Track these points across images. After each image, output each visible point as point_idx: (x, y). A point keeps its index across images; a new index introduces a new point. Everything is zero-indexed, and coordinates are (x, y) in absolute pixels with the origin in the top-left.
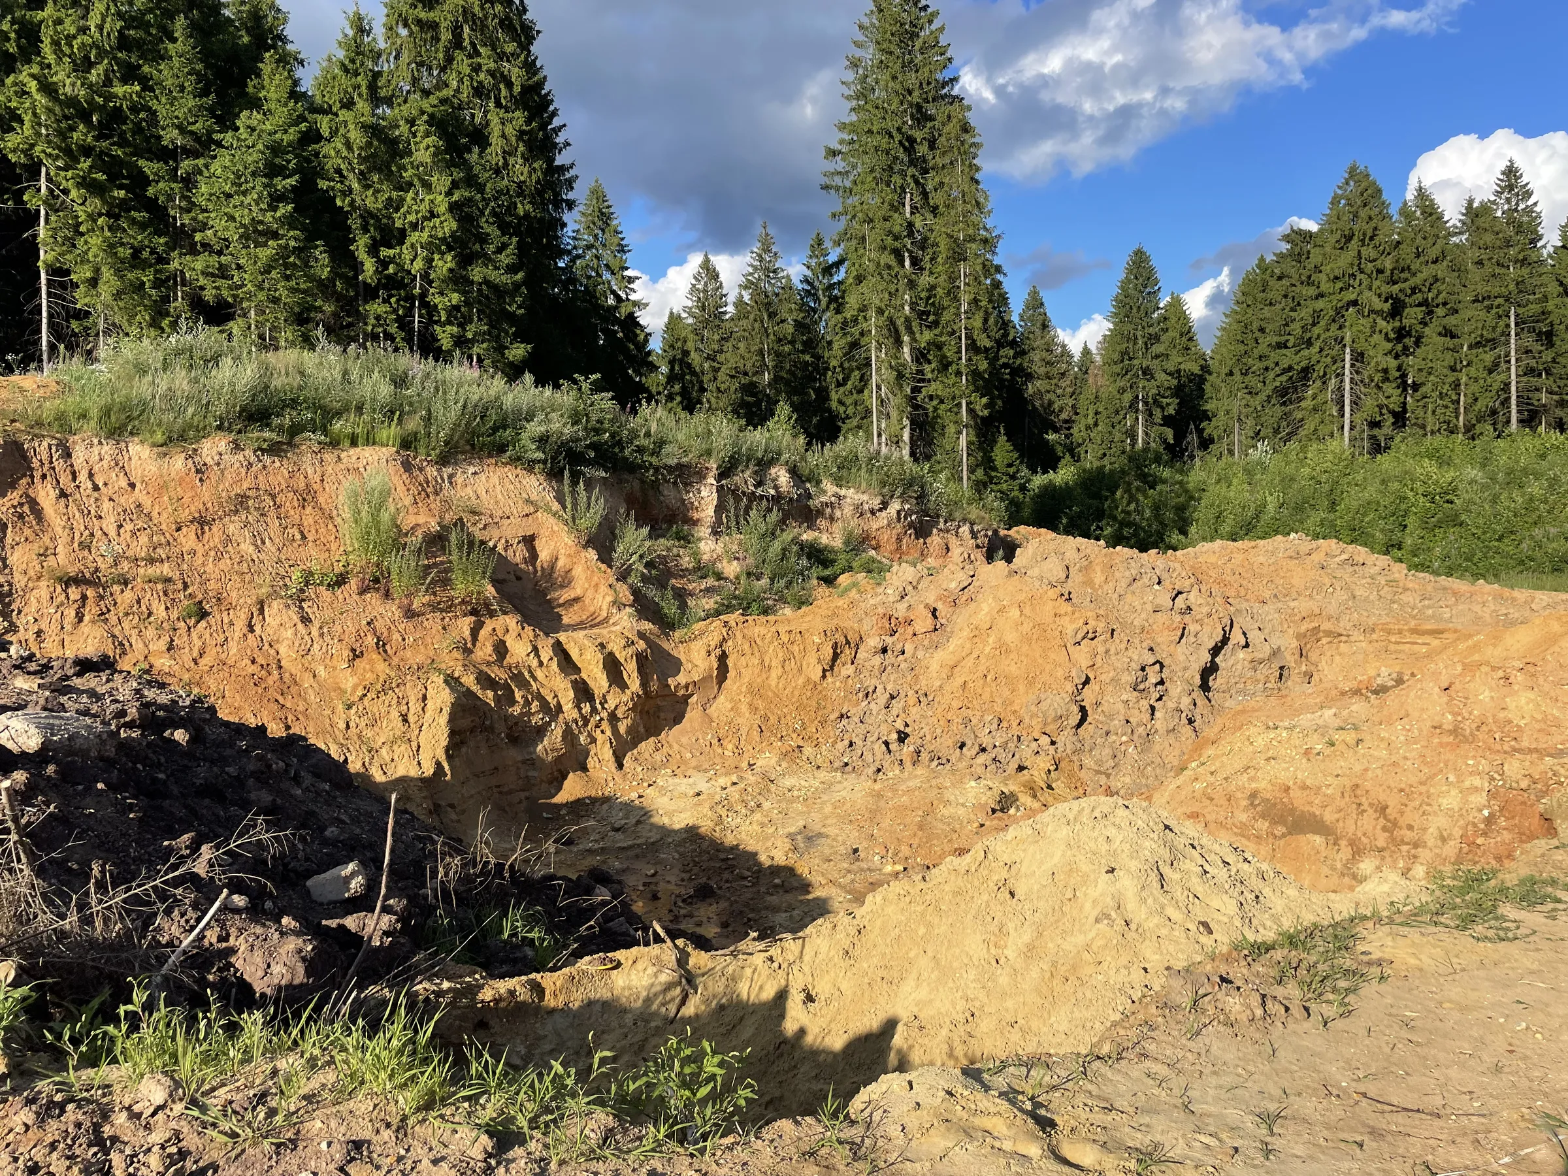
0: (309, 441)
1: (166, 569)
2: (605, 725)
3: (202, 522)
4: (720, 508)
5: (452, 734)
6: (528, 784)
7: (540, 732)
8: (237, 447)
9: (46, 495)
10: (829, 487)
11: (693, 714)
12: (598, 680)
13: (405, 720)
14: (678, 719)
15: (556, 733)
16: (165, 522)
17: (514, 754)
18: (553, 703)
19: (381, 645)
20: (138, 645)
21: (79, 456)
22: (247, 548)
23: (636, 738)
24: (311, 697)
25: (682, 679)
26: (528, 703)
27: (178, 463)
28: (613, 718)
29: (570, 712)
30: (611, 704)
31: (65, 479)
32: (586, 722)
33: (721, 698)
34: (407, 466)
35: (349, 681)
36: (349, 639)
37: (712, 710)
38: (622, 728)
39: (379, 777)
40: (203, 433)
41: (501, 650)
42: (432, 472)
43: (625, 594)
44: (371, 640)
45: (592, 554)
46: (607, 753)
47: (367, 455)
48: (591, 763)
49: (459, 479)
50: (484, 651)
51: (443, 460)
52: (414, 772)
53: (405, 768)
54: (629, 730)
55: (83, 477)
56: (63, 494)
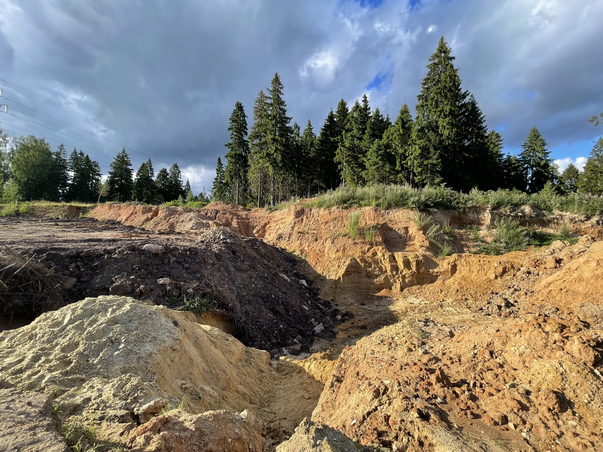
0: (355, 206)
1: (315, 232)
2: (400, 279)
3: (326, 223)
4: (492, 220)
5: (346, 271)
6: (369, 288)
7: (377, 276)
8: (338, 208)
9: (305, 218)
10: (556, 212)
11: (438, 282)
12: (401, 265)
13: (339, 266)
14: (432, 282)
15: (383, 277)
16: (320, 223)
17: (366, 280)
18: (384, 269)
19: (344, 249)
20: (304, 245)
21: (313, 210)
22: (332, 228)
23: (411, 284)
24: (325, 259)
25: (436, 270)
26: (375, 268)
27: (327, 212)
28: (404, 277)
29: (389, 273)
30: (404, 273)
31: (309, 215)
32: (394, 276)
33: (452, 279)
34: (376, 210)
35: (333, 256)
36: (338, 248)
37: (446, 282)
38: (407, 280)
39: (328, 278)
40: (333, 205)
41: (375, 254)
42: (383, 211)
43: (427, 243)
44: (342, 248)
45: (421, 232)
46: (399, 286)
47: (367, 208)
48: (393, 288)
49: (391, 213)
50: (369, 254)
51: (387, 208)
52: (334, 278)
53: (333, 277)
54: (409, 282)
55: (312, 216)
56: (307, 218)
